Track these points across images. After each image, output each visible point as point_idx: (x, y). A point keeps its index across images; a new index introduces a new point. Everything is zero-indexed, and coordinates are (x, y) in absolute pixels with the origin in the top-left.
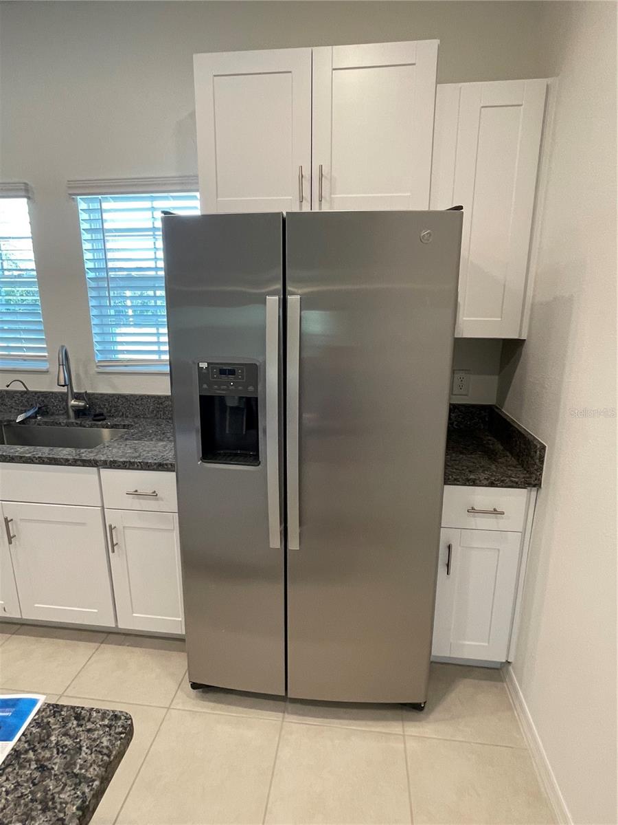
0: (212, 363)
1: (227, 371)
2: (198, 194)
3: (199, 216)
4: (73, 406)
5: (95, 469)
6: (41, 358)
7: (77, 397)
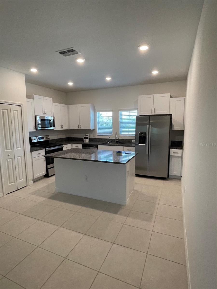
1: (142, 133)
4: (116, 141)
5: (123, 147)
6: (111, 134)
7: (117, 139)
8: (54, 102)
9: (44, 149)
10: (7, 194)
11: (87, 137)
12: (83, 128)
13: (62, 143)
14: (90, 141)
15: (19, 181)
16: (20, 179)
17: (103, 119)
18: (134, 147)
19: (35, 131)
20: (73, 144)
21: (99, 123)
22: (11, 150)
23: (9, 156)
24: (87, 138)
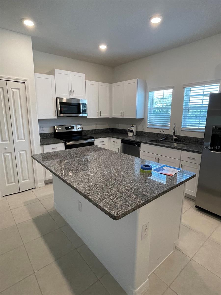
0: (217, 127)
2: (219, 84)
3: (218, 93)
4: (174, 138)
5: (181, 151)
6: (168, 126)
7: (175, 136)
8: (87, 79)
9: (62, 142)
10: (3, 196)
11: (132, 129)
12: (126, 116)
13: (94, 136)
14: (136, 135)
15: (22, 182)
16: (24, 178)
17: (158, 103)
18: (201, 155)
19: (56, 117)
20: (112, 138)
21: (152, 109)
22: (9, 142)
23: (7, 150)
24: (132, 131)
